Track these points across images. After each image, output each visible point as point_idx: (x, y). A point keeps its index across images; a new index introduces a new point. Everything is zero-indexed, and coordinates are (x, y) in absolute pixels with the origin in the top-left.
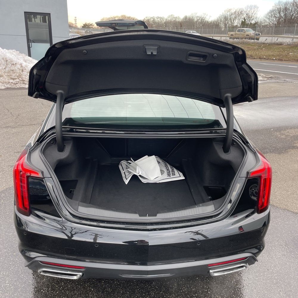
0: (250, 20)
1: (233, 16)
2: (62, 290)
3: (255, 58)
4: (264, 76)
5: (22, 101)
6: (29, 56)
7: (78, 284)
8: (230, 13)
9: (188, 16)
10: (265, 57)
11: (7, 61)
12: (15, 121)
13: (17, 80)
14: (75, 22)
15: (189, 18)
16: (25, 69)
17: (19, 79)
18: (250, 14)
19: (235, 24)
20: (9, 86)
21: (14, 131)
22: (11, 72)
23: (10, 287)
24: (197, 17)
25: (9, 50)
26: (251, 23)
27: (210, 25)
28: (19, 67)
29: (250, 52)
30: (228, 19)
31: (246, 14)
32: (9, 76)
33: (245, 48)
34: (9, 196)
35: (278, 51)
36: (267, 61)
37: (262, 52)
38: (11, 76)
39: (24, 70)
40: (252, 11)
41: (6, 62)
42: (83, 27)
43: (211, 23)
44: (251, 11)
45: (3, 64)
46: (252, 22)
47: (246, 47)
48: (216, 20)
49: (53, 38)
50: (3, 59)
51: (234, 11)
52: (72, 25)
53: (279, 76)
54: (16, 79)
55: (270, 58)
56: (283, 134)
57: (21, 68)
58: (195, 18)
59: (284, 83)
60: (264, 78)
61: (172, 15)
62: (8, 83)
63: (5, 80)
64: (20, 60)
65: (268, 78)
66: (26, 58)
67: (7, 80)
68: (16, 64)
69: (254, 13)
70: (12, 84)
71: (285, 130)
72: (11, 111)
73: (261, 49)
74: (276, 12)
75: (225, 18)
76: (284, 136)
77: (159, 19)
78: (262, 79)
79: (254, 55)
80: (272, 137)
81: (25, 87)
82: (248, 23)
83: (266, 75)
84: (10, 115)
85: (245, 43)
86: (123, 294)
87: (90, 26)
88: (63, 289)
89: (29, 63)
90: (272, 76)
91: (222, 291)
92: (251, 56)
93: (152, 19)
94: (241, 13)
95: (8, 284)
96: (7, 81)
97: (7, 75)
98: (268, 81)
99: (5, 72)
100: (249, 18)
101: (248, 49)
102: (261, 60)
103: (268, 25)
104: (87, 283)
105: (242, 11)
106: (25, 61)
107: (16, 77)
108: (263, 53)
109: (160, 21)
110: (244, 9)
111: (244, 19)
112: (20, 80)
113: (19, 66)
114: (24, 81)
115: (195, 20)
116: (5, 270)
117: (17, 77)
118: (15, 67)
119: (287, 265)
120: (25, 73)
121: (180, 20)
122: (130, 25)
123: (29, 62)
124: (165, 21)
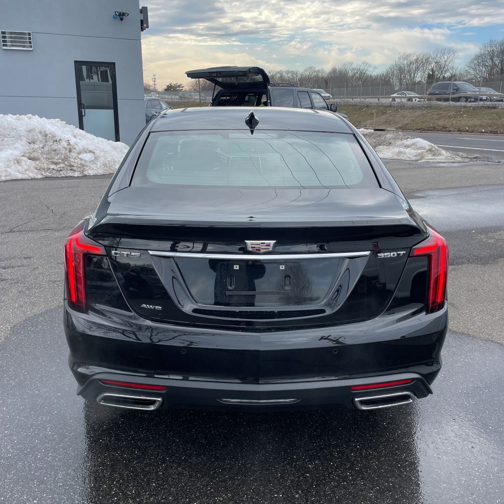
0: (442, 72)
1: (414, 66)
2: (131, 440)
3: (450, 131)
4: (465, 155)
5: (69, 195)
6: (80, 128)
7: (155, 434)
8: (408, 62)
9: (337, 68)
10: (467, 128)
11: (46, 135)
12: (58, 221)
13: (62, 165)
14: (153, 83)
15: (339, 71)
16: (75, 149)
17: (64, 163)
18: (443, 62)
19: (418, 79)
20: (48, 174)
21: (57, 234)
22: (53, 153)
23: (53, 436)
24: (353, 69)
25: (50, 119)
26: (444, 77)
27: (374, 82)
28: (66, 146)
29: (443, 120)
30: (406, 71)
31: (436, 63)
32: (49, 159)
33: (434, 114)
34: (50, 321)
35: (490, 119)
36: (471, 135)
37: (462, 120)
38: (52, 158)
39: (73, 150)
40: (446, 57)
41: (44, 138)
42: (166, 90)
43: (376, 78)
44: (444, 58)
45: (40, 141)
46: (446, 76)
47: (436, 113)
48: (385, 74)
49: (119, 101)
50: (40, 132)
51: (415, 58)
52: (149, 87)
53: (489, 156)
54: (60, 163)
55: (476, 129)
56: (491, 238)
57: (69, 147)
58: (350, 71)
59: (498, 165)
60: (463, 159)
61: (311, 68)
62: (48, 170)
63: (42, 165)
64: (67, 135)
65: (471, 158)
66: (75, 132)
67: (45, 165)
68: (60, 140)
69: (449, 61)
70: (54, 171)
71: (495, 231)
72: (52, 208)
73: (461, 116)
74: (485, 57)
75: (399, 70)
76: (493, 240)
77: (290, 75)
78: (461, 159)
79: (448, 126)
80: (472, 242)
81: (74, 176)
82: (440, 76)
83: (469, 154)
84: (51, 213)
85: (434, 106)
86: (224, 446)
87: (178, 88)
88: (133, 439)
89: (80, 139)
90: (478, 155)
91: (379, 445)
92: (443, 127)
93: (279, 75)
94: (427, 60)
95: (49, 432)
96: (45, 167)
97: (47, 158)
98: (471, 163)
99: (42, 153)
100: (440, 68)
101: (438, 116)
102: (461, 134)
103: (473, 79)
104: (169, 432)
105: (428, 58)
106: (75, 137)
107: (60, 160)
108: (463, 122)
109: (291, 77)
110: (432, 54)
111: (432, 70)
112: (66, 165)
113: (64, 144)
114: (73, 166)
115: (350, 74)
116: (46, 415)
117: (62, 160)
118: (59, 146)
119: (486, 414)
120: (74, 154)
121: (325, 75)
122: (241, 74)
123: (80, 137)
124: (299, 77)
